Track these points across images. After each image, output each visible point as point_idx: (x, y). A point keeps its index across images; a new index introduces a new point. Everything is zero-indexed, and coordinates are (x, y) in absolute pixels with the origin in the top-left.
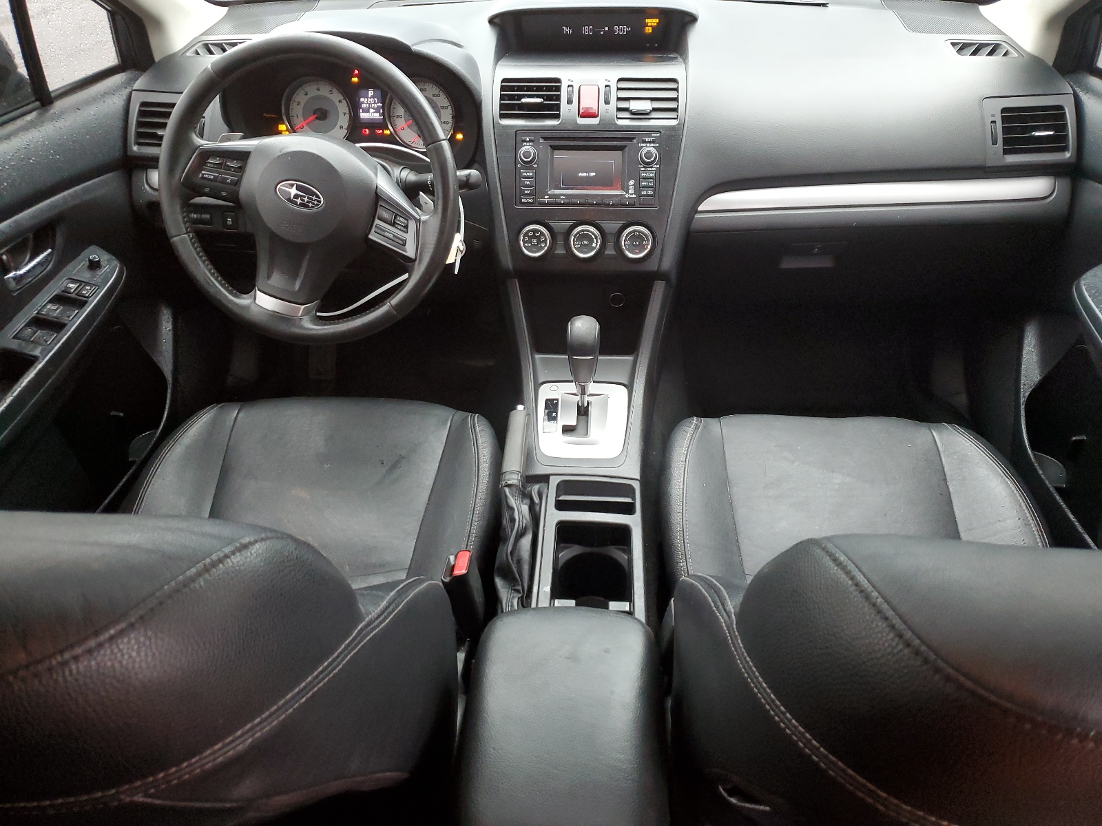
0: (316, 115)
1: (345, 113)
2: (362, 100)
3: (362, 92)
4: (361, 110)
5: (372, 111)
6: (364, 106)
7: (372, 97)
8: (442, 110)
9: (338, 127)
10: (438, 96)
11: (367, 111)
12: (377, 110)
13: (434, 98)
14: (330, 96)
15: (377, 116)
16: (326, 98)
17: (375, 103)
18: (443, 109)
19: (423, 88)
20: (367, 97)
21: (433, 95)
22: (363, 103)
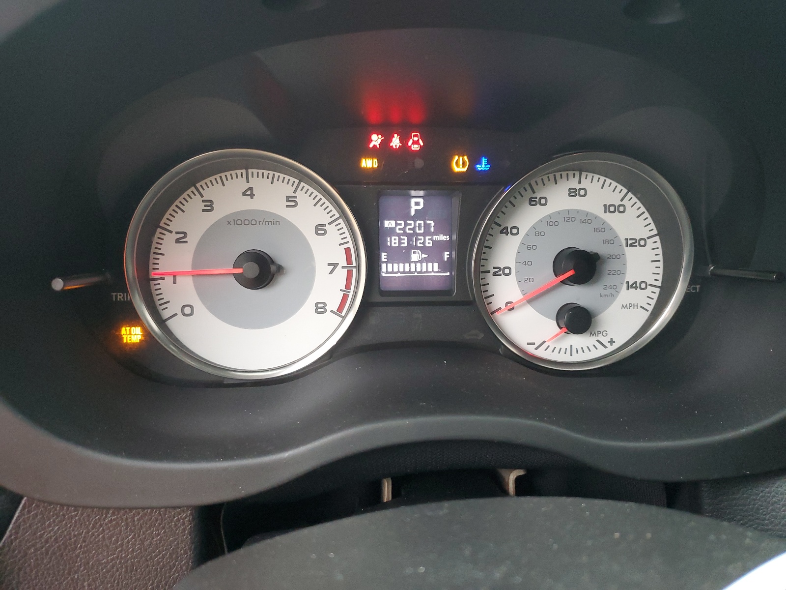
0: (240, 271)
1: (335, 265)
2: (388, 224)
3: (391, 202)
4: (383, 256)
5: (415, 257)
6: (394, 242)
7: (419, 215)
8: (629, 251)
9: (309, 305)
10: (619, 209)
11: (402, 255)
12: (432, 253)
13: (609, 218)
14: (289, 215)
15: (432, 269)
16: (274, 221)
17: (427, 233)
18: (632, 245)
19: (578, 187)
20: (406, 217)
21: (607, 208)
22: (392, 231)
